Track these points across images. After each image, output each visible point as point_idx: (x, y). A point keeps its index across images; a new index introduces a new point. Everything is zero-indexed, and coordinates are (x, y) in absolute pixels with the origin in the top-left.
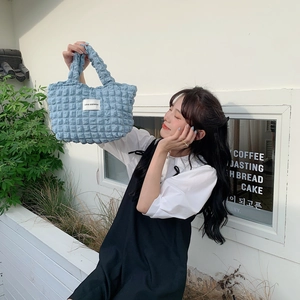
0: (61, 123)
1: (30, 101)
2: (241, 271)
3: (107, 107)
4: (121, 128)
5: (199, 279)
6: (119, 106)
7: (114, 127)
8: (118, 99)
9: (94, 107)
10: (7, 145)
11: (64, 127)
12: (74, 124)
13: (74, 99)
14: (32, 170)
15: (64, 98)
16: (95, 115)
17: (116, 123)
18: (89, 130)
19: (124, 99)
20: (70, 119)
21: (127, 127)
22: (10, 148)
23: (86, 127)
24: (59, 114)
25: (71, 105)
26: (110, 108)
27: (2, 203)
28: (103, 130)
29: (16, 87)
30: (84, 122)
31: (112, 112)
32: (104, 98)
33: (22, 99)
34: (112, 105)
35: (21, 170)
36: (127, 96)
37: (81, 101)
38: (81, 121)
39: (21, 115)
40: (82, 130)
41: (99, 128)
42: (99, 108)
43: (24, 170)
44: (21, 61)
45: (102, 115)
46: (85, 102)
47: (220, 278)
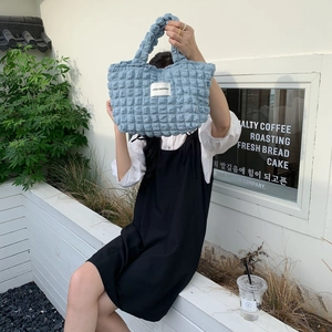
0: (125, 112)
1: (52, 73)
2: (264, 249)
3: (179, 91)
4: (196, 117)
5: (223, 257)
6: (194, 90)
7: (188, 116)
8: (192, 81)
9: (163, 93)
10: (30, 120)
11: (129, 117)
12: (141, 113)
13: (141, 83)
14: (56, 146)
15: (128, 82)
16: (165, 102)
17: (191, 111)
18: (158, 121)
19: (199, 81)
20: (136, 108)
21: (203, 116)
22: (33, 123)
23: (154, 117)
24: (122, 101)
25: (136, 90)
26: (183, 93)
27: (27, 180)
28: (174, 121)
29: (38, 58)
30: (152, 111)
31: (186, 97)
32: (176, 80)
33: (45, 71)
34: (185, 88)
35: (45, 146)
36: (204, 77)
37: (148, 86)
38: (148, 109)
39: (44, 89)
40: (150, 121)
41: (170, 117)
42: (169, 93)
43: (48, 146)
44: (42, 30)
45: (173, 102)
46: (153, 86)
47: (243, 256)
